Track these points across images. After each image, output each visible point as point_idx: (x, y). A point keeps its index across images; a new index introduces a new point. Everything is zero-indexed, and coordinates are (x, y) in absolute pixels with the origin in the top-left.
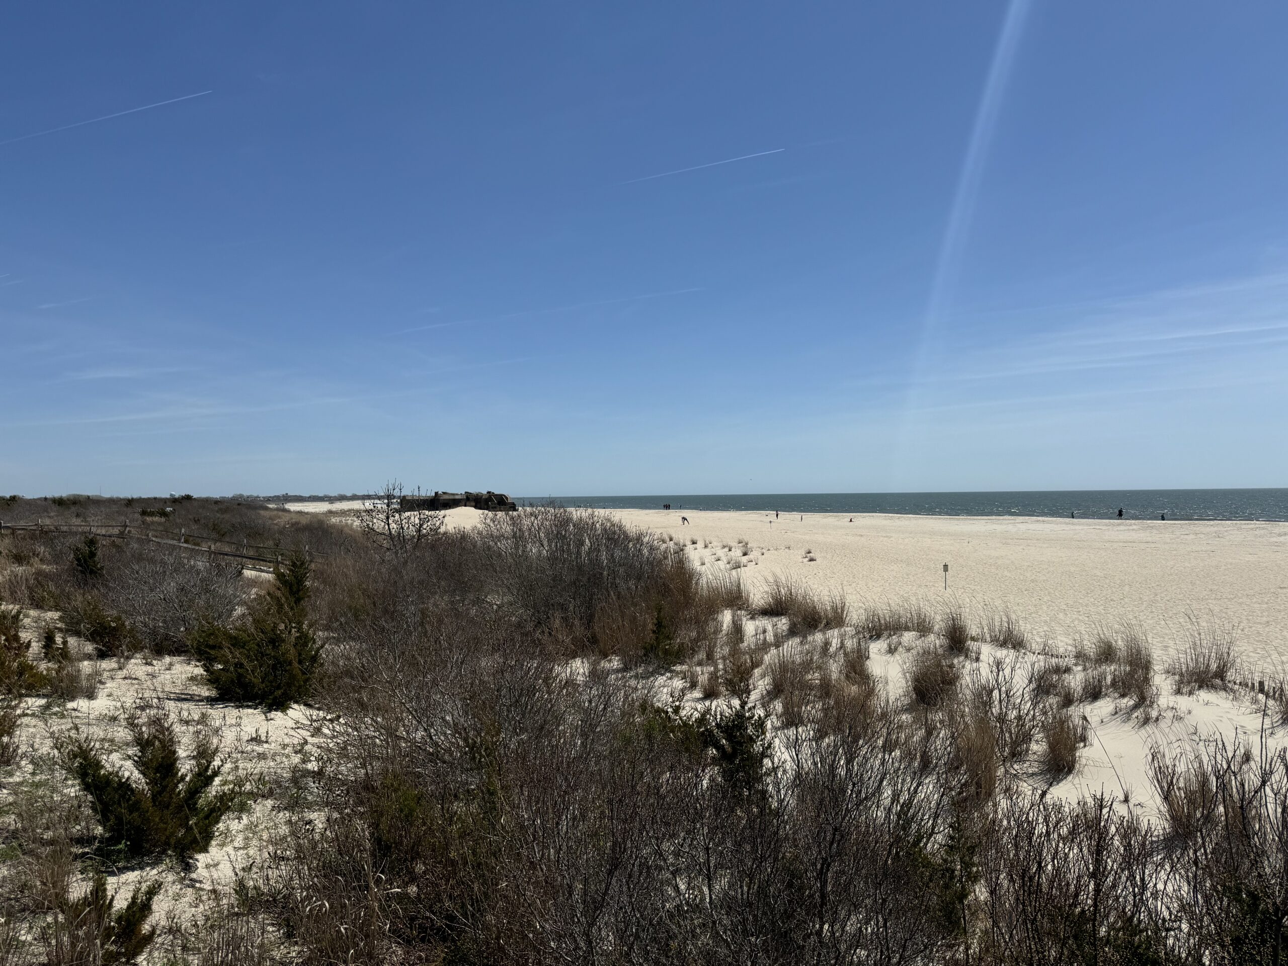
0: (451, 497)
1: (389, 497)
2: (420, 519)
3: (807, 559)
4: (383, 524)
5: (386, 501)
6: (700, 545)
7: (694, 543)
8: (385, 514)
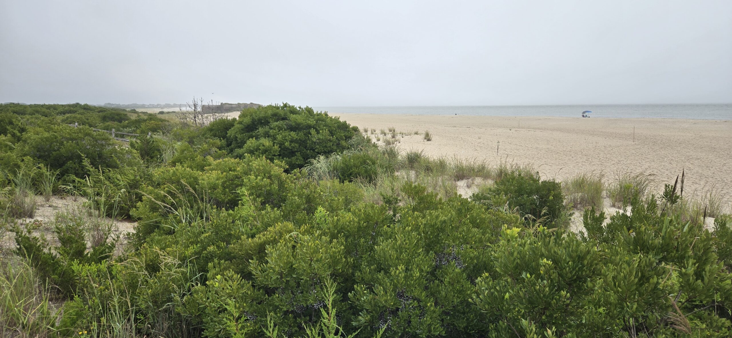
0: (230, 106)
1: (195, 106)
2: (213, 118)
3: (425, 140)
4: (192, 121)
5: (193, 108)
6: (369, 133)
7: (366, 131)
8: (193, 115)
